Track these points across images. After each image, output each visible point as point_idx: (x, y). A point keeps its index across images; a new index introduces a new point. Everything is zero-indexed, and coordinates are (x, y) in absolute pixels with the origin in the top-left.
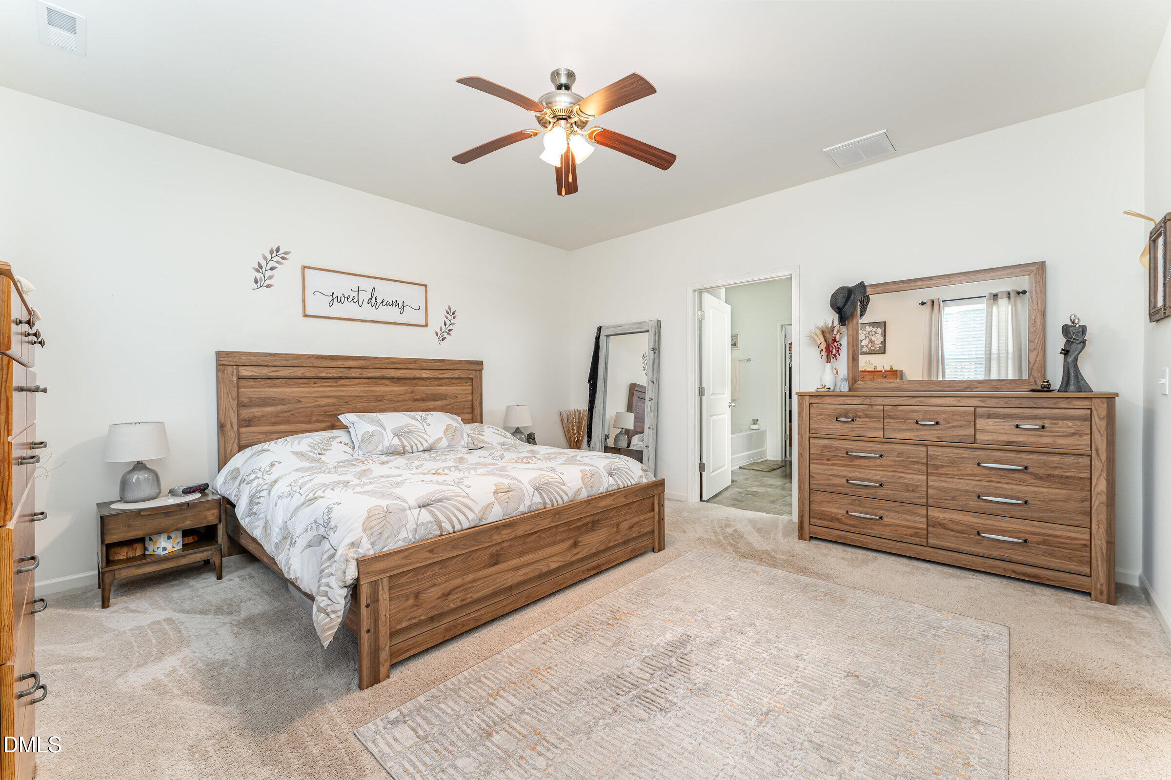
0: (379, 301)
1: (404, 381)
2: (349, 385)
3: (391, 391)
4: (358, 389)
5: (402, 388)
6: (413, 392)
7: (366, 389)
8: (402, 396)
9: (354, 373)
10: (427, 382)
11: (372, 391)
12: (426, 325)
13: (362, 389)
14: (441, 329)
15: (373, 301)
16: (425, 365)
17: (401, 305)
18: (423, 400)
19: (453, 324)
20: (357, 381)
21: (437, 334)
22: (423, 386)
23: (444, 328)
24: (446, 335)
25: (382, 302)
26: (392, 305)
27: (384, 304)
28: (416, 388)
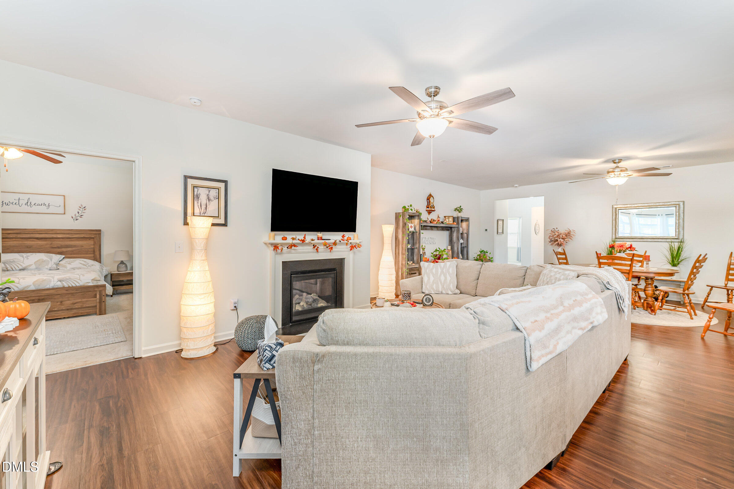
0: (33, 204)
1: (45, 239)
2: (10, 241)
3: (37, 244)
4: (15, 243)
5: (45, 242)
6: (51, 244)
7: (21, 243)
8: (44, 246)
9: (11, 236)
10: (61, 240)
11: (24, 244)
12: (64, 214)
13: (17, 243)
14: (75, 215)
15: (29, 204)
16: (58, 232)
17: (47, 205)
18: (59, 248)
19: (84, 213)
20: (14, 239)
21: (72, 217)
22: (59, 241)
23: (77, 215)
24: (78, 218)
25: (35, 204)
26: (41, 205)
27: (36, 205)
28: (53, 242)
